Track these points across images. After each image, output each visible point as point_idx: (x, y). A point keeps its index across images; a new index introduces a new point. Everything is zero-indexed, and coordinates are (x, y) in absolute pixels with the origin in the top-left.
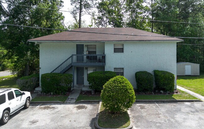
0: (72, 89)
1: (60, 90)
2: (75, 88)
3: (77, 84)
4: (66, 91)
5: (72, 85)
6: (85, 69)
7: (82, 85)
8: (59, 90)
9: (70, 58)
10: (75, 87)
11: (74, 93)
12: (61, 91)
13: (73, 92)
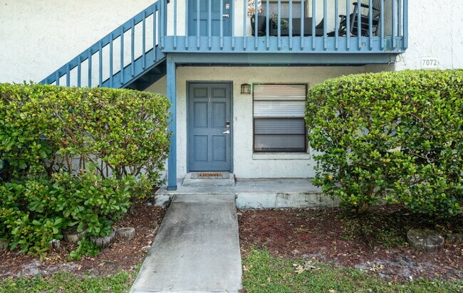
0: (161, 198)
1: (50, 213)
2: (181, 190)
3: (189, 170)
4: (107, 218)
5: (164, 174)
6: (237, 89)
7: (224, 174)
8: (33, 216)
9: (145, 14)
10: (179, 185)
11: (183, 228)
12: (52, 225)
13: (173, 219)
